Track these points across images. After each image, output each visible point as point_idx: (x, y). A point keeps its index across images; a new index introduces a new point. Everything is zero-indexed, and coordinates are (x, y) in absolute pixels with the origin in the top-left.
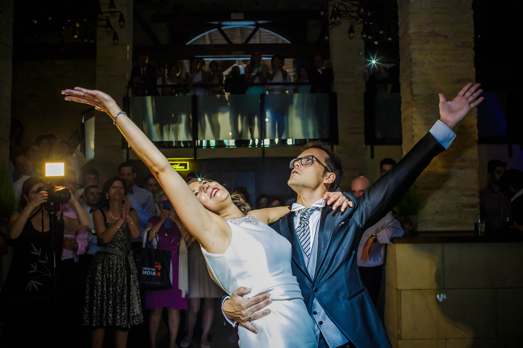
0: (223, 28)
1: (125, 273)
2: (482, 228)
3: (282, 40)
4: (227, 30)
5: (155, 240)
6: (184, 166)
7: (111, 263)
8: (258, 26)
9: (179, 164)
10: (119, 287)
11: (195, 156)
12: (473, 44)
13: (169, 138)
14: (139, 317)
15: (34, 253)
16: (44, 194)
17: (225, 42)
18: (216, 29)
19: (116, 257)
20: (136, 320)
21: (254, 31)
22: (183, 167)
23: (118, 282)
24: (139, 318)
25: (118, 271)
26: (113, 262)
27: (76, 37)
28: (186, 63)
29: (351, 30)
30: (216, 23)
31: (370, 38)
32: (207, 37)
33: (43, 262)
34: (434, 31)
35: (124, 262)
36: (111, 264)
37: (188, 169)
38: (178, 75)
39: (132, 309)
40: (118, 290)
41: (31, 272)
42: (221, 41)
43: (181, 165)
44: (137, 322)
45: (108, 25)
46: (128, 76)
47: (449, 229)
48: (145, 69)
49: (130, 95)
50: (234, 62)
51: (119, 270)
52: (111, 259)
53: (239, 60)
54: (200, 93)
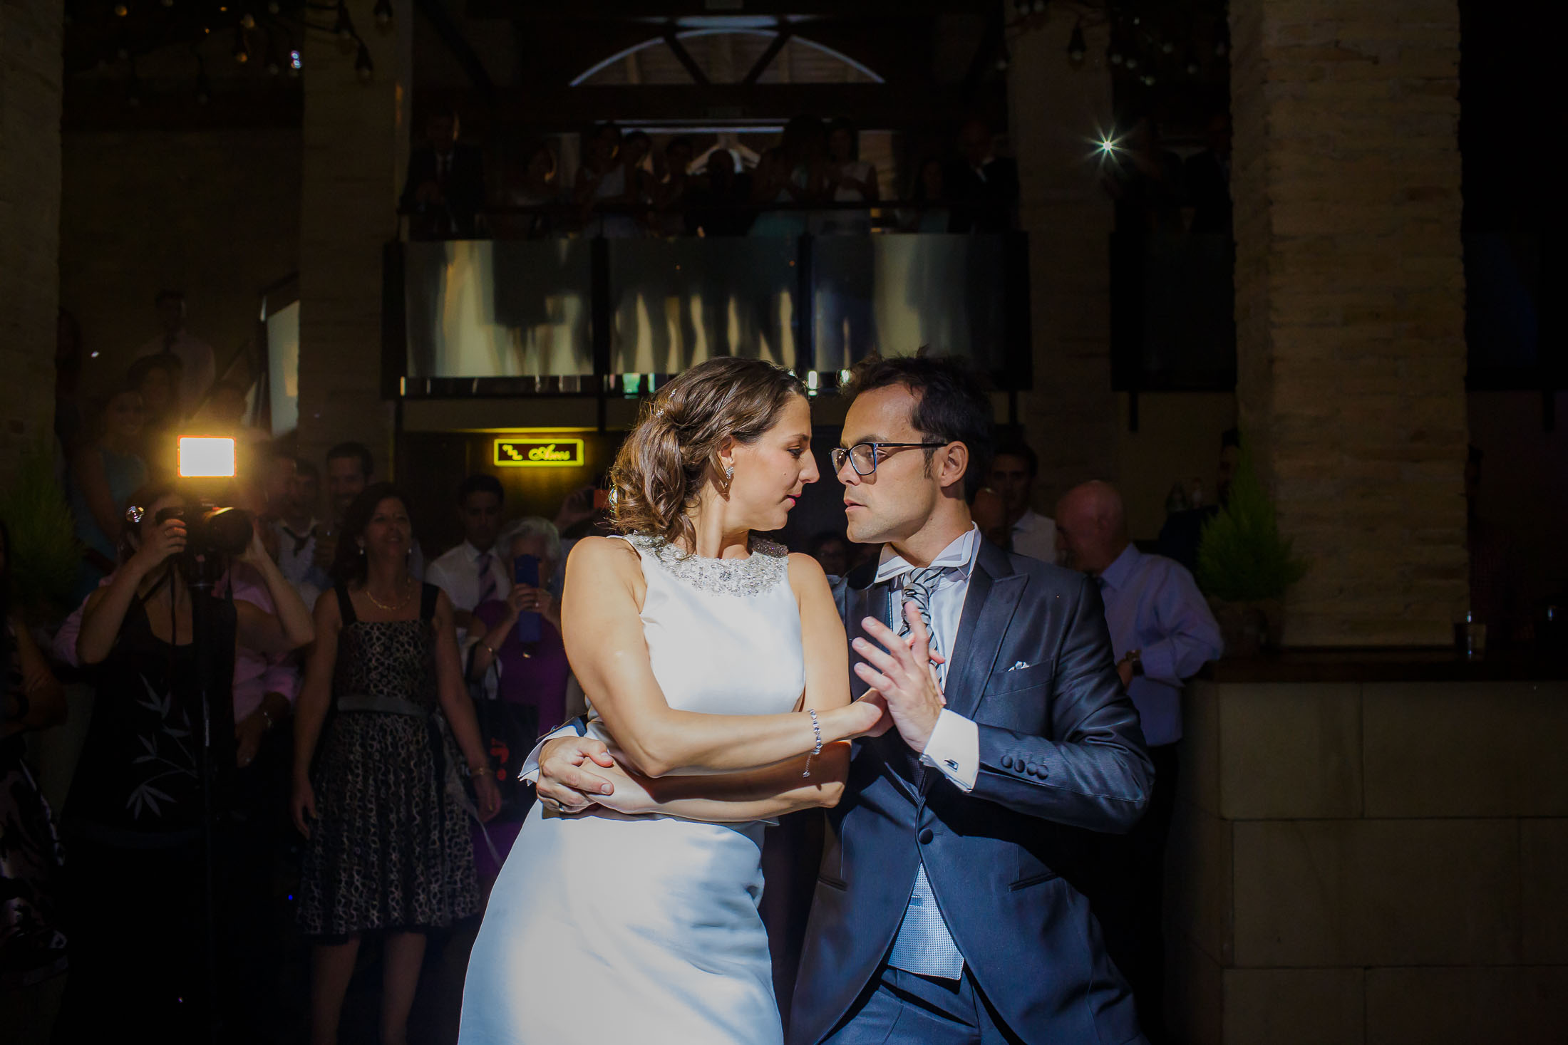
0: (682, 36)
1: (429, 767)
2: (1478, 638)
3: (859, 71)
4: (692, 41)
5: (490, 671)
6: (568, 453)
7: (390, 739)
8: (785, 31)
9: (552, 447)
10: (418, 809)
11: (601, 424)
12: (1458, 83)
13: (522, 367)
14: (468, 895)
15: (151, 707)
16: (176, 529)
17: (686, 79)
18: (660, 40)
19: (402, 720)
20: (462, 906)
21: (776, 46)
22: (566, 455)
23: (415, 794)
24: (468, 900)
25: (412, 763)
26: (394, 738)
27: (244, 58)
28: (569, 142)
29: (1077, 42)
30: (661, 20)
31: (1131, 65)
32: (632, 65)
33: (176, 733)
34: (1337, 42)
35: (426, 735)
36: (389, 743)
37: (580, 460)
38: (548, 177)
39: (449, 873)
40: (415, 819)
41: (140, 760)
42: (675, 74)
43: (559, 448)
44: (463, 910)
45: (344, 22)
46: (399, 181)
47: (1377, 640)
48: (450, 157)
49: (405, 237)
50: (713, 139)
51: (413, 759)
52: (388, 730)
53: (727, 134)
54: (616, 231)
